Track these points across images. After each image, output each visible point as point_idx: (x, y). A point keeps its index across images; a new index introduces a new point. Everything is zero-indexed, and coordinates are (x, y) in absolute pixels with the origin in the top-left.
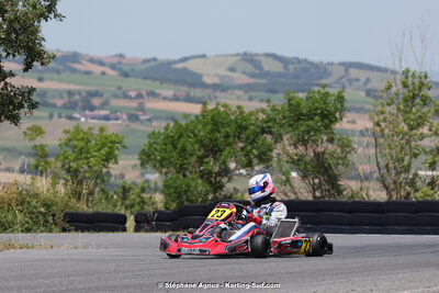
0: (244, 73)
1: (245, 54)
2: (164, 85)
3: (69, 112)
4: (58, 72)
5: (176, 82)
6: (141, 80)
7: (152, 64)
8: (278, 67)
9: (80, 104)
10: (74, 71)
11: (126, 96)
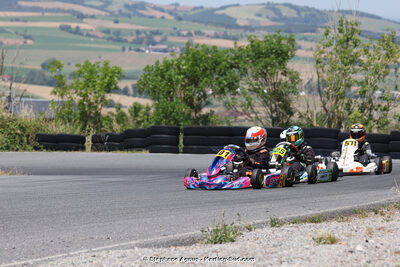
0: (268, 17)
1: (269, 3)
2: (208, 27)
3: (138, 46)
4: (129, 16)
5: (217, 24)
6: (191, 23)
7: (200, 10)
8: (293, 14)
9: (145, 40)
10: (142, 16)
11: (179, 35)
